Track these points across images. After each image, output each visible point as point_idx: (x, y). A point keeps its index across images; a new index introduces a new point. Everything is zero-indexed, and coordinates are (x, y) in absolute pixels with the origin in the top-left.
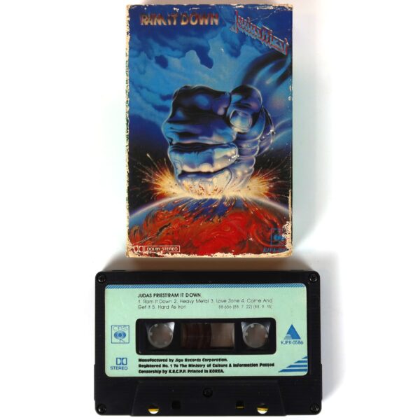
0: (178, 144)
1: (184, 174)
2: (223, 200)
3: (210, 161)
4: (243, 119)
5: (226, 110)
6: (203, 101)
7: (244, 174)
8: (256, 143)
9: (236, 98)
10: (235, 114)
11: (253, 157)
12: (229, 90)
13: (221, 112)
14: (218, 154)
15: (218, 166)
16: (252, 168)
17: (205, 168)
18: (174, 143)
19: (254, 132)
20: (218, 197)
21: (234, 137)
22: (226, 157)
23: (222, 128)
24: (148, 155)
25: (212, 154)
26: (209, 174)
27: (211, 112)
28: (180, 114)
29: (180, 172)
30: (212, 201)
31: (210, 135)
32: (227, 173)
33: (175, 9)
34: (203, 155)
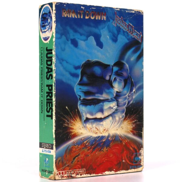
0: (84, 99)
1: (87, 120)
2: (109, 136)
3: (102, 111)
4: (119, 83)
5: (110, 76)
6: (98, 70)
7: (120, 119)
8: (126, 98)
9: (115, 69)
10: (115, 79)
11: (124, 107)
12: (112, 64)
13: (107, 78)
14: (106, 106)
15: (106, 114)
16: (124, 114)
17: (99, 115)
18: (82, 99)
19: (125, 91)
20: (106, 134)
21: (115, 95)
22: (111, 108)
23: (108, 89)
24: (67, 108)
25: (103, 106)
26: (101, 120)
27: (102, 78)
28: (85, 79)
29: (85, 119)
30: (103, 137)
31: (102, 94)
32: (111, 118)
33: (82, 7)
34: (98, 107)
